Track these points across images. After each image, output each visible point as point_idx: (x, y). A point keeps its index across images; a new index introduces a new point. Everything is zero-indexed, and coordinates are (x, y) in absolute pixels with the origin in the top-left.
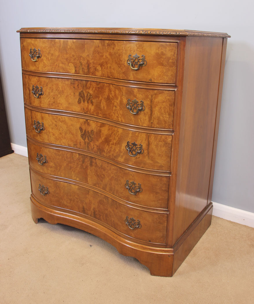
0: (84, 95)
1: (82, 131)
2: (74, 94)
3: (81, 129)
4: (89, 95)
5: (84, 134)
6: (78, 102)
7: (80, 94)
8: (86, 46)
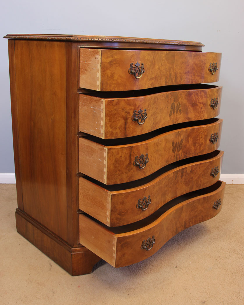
0: (175, 106)
1: (174, 145)
2: (167, 107)
3: (173, 143)
4: (179, 104)
5: (175, 146)
6: (169, 115)
7: (172, 106)
8: (175, 57)
